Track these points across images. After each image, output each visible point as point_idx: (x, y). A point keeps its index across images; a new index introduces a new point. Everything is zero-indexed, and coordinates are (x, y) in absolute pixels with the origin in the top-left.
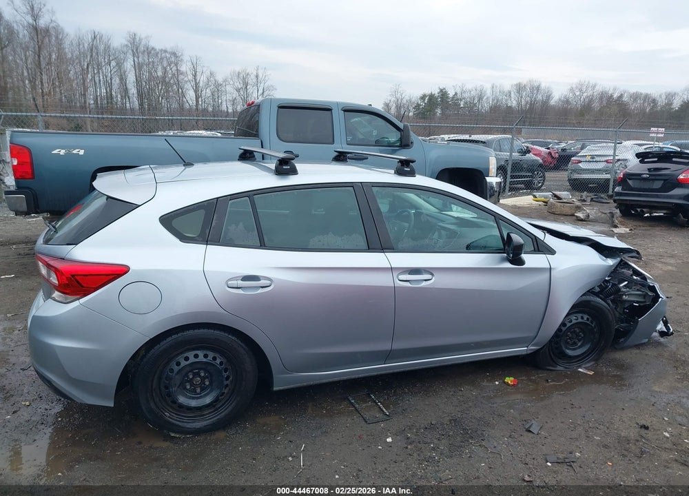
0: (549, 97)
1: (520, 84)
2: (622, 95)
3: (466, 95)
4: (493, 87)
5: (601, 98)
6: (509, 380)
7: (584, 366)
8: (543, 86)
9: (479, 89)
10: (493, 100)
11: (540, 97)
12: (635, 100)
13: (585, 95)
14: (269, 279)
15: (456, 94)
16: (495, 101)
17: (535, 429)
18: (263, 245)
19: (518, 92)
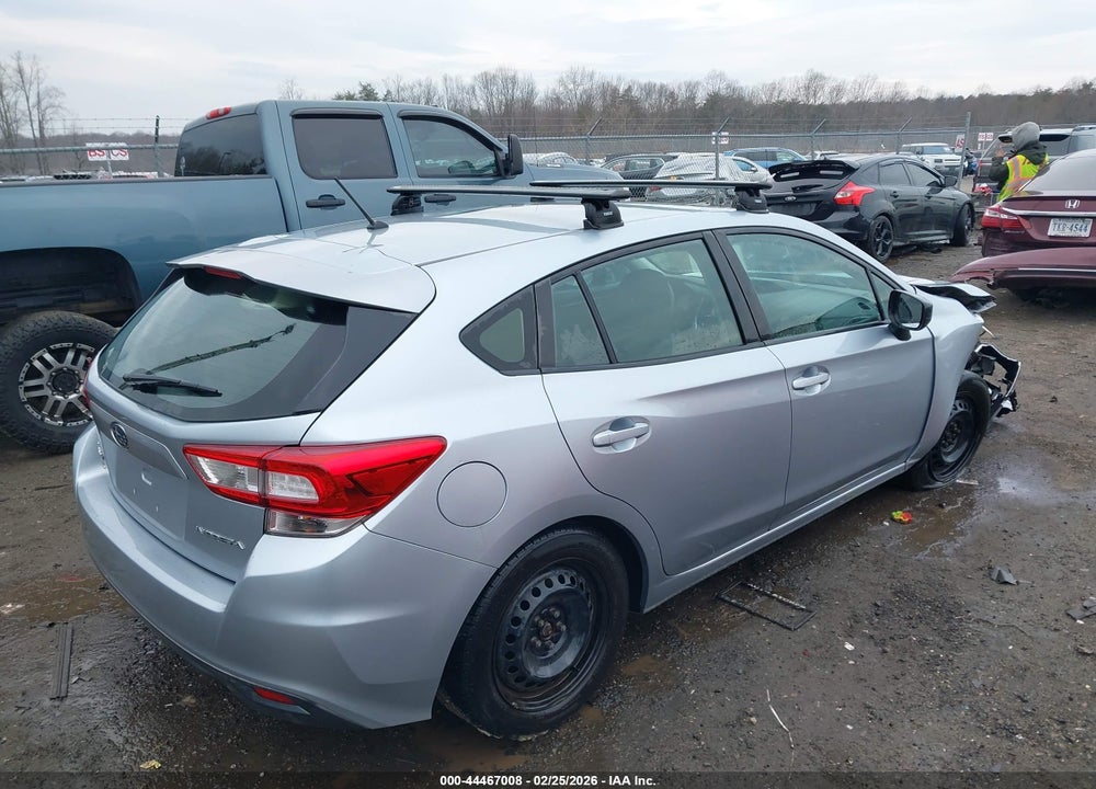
0: (531, 93)
1: (486, 73)
2: (630, 87)
3: (406, 94)
4: (446, 80)
5: (604, 93)
6: (898, 515)
7: (959, 475)
8: (520, 76)
9: (424, 84)
10: (449, 101)
11: (518, 94)
12: (649, 94)
13: (581, 88)
14: (642, 419)
15: (389, 92)
16: (452, 103)
17: (1008, 577)
18: (612, 361)
19: (486, 87)
